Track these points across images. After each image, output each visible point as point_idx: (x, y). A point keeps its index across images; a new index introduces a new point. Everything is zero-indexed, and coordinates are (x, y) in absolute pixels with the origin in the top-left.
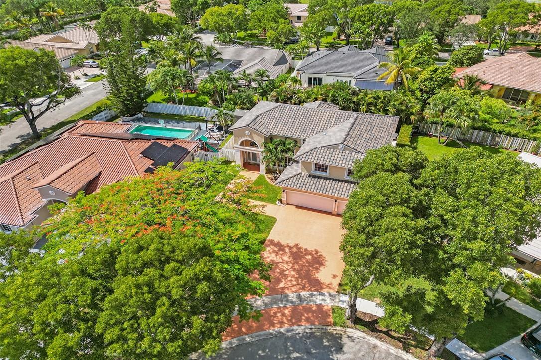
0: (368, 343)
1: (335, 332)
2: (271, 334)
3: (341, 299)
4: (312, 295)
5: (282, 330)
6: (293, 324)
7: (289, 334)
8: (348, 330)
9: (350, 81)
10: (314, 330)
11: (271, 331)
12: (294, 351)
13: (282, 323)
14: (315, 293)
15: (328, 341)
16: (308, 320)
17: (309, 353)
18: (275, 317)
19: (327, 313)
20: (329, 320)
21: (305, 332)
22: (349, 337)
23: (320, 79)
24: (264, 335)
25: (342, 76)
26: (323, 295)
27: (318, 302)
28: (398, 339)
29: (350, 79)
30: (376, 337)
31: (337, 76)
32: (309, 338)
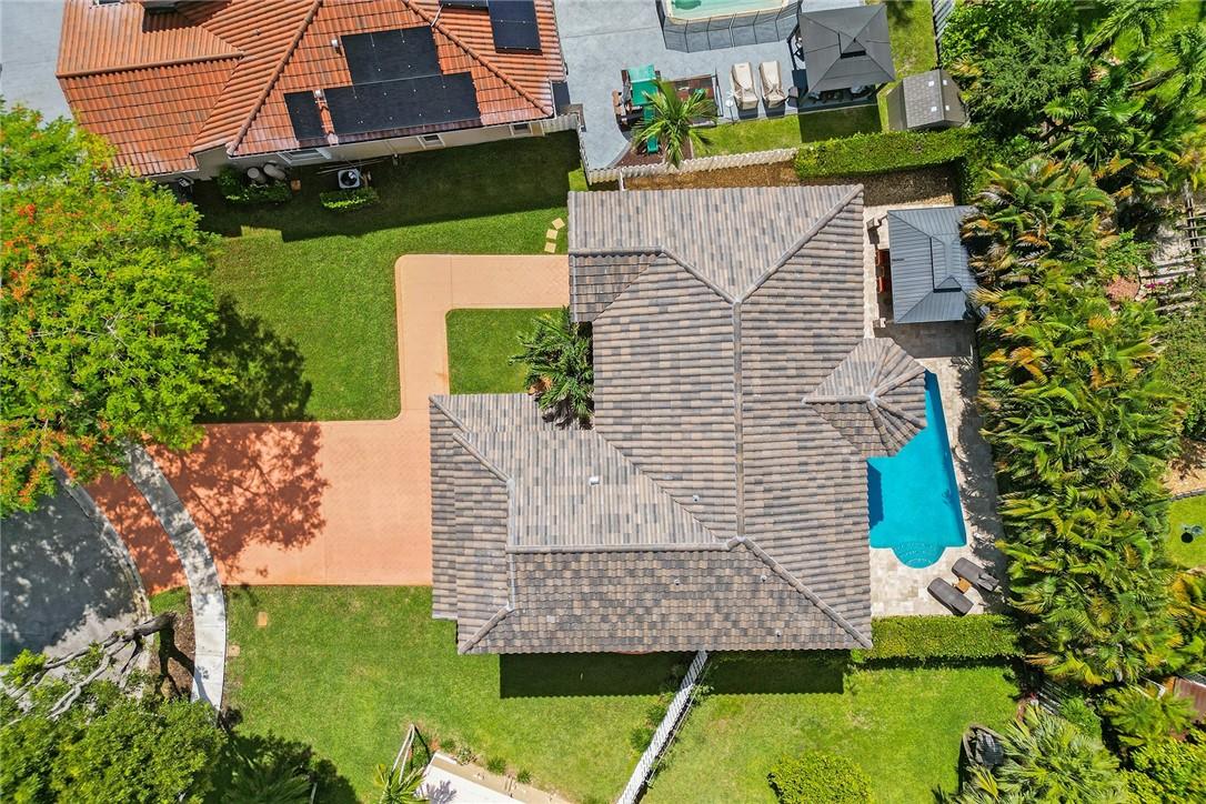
1: (137, 601)
2: (93, 512)
3: (210, 596)
6: (124, 537)
7: (103, 537)
11: (98, 509)
12: (76, 555)
13: (119, 519)
14: (207, 551)
15: (113, 595)
16: (142, 557)
17: (81, 575)
18: (127, 505)
19: (169, 581)
20: (156, 587)
21: (117, 559)
24: (86, 502)
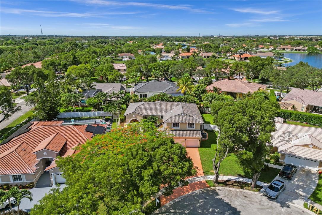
0: (227, 190)
1: (212, 189)
2: (186, 196)
3: (207, 177)
4: (195, 179)
5: (190, 194)
6: (193, 190)
8: (216, 187)
10: (203, 191)
11: (185, 195)
12: (200, 199)
13: (188, 191)
14: (195, 177)
15: (211, 193)
16: (198, 188)
17: (206, 199)
18: (183, 190)
19: (204, 183)
20: (207, 186)
21: (200, 192)
22: (218, 190)
23: (146, 95)
24: (183, 197)
26: (199, 177)
27: (199, 180)
28: (237, 185)
30: (229, 187)
31: (154, 93)
32: (203, 193)
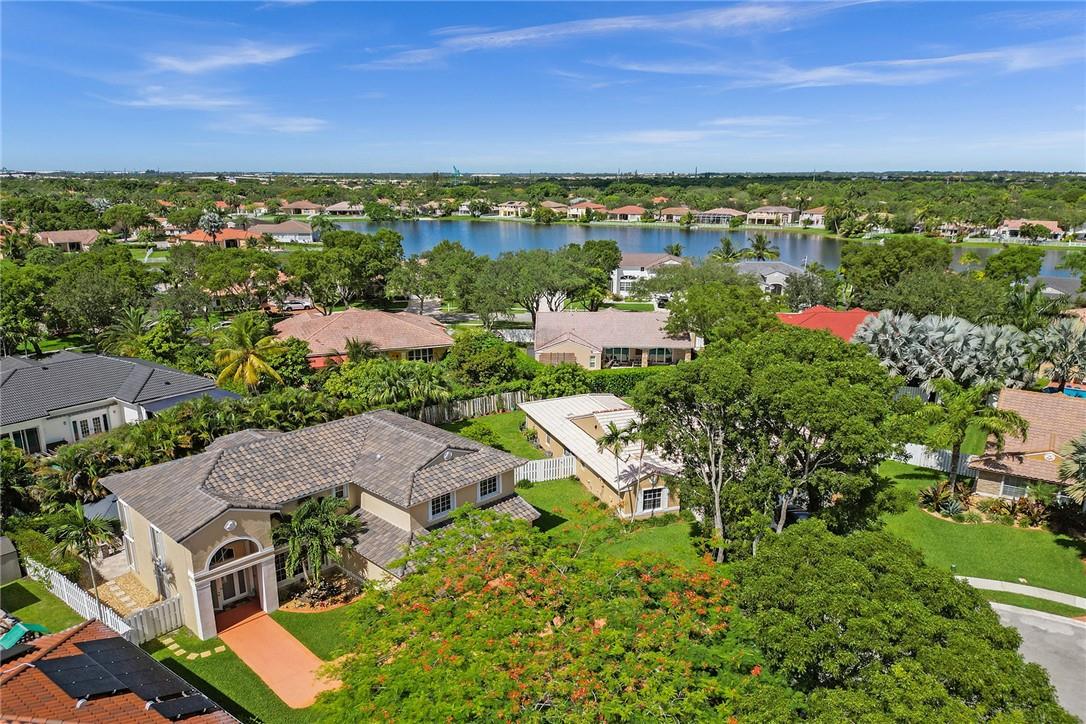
9: (104, 416)
23: (33, 433)
25: (85, 411)
29: (103, 411)
31: (69, 415)
